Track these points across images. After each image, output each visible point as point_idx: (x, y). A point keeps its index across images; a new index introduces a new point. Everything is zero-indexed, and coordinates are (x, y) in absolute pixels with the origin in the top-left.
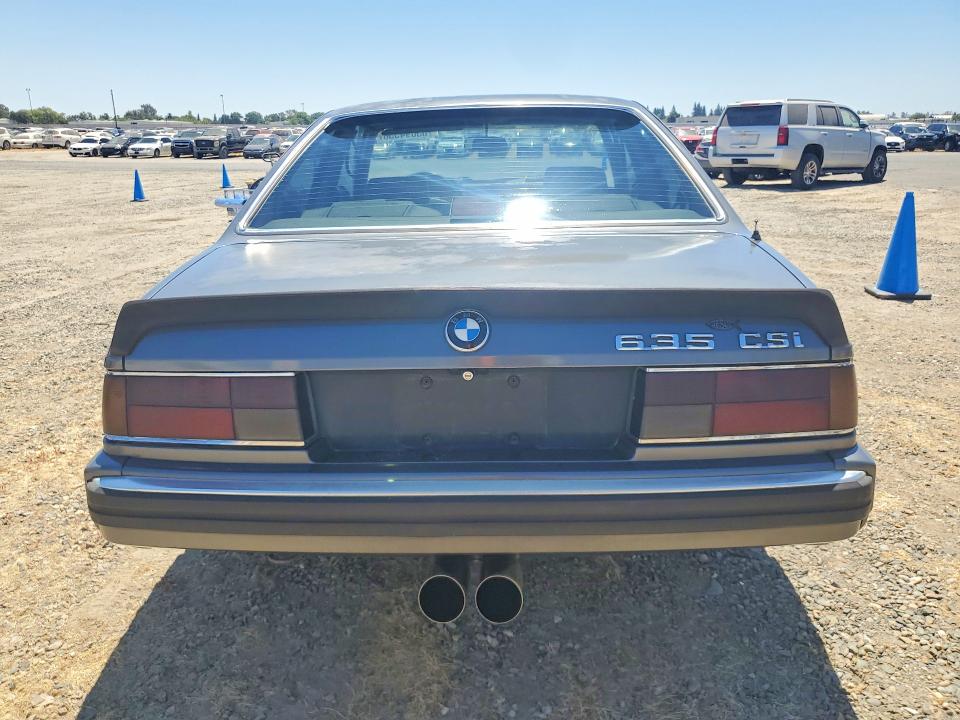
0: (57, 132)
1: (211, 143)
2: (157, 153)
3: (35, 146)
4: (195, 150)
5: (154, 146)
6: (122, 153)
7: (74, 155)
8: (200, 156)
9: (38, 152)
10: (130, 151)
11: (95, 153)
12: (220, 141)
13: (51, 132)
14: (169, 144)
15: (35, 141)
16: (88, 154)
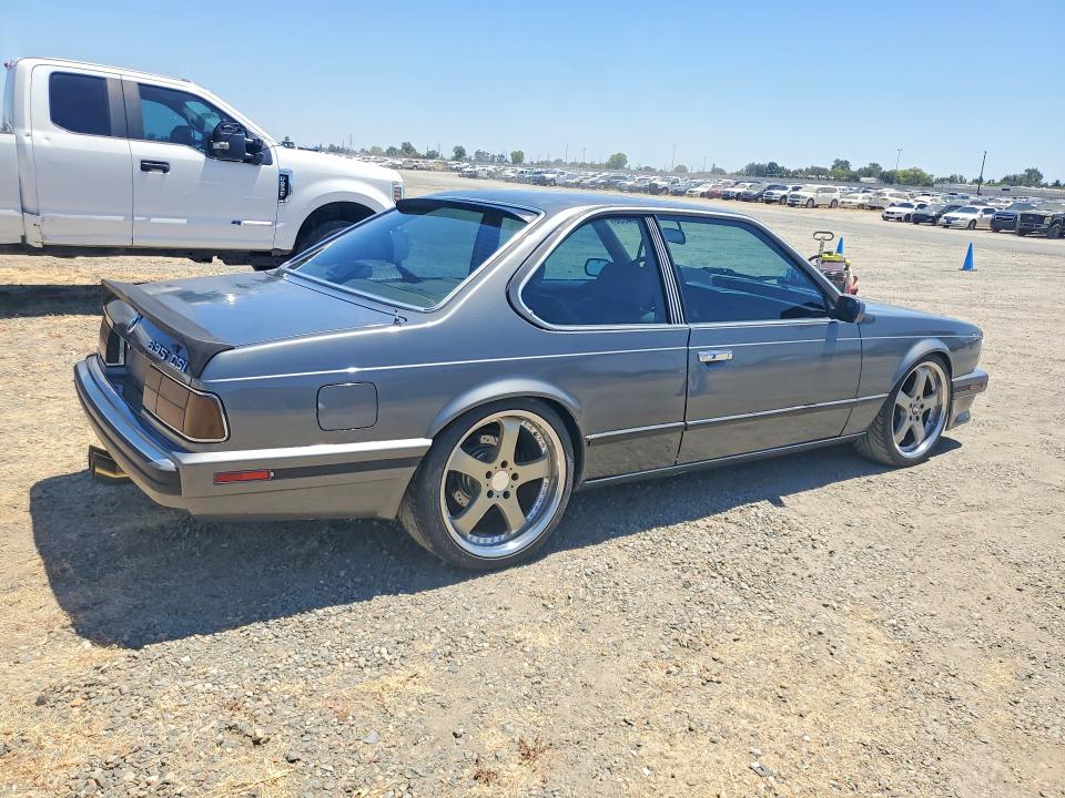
0: (885, 195)
1: (1042, 218)
2: (972, 225)
3: (861, 206)
4: (1018, 226)
5: (971, 216)
6: (934, 221)
7: (886, 219)
8: (1022, 233)
9: (860, 212)
10: (942, 220)
11: (907, 218)
12: (1053, 217)
13: (879, 194)
14: (990, 216)
15: (862, 202)
16: (899, 219)
